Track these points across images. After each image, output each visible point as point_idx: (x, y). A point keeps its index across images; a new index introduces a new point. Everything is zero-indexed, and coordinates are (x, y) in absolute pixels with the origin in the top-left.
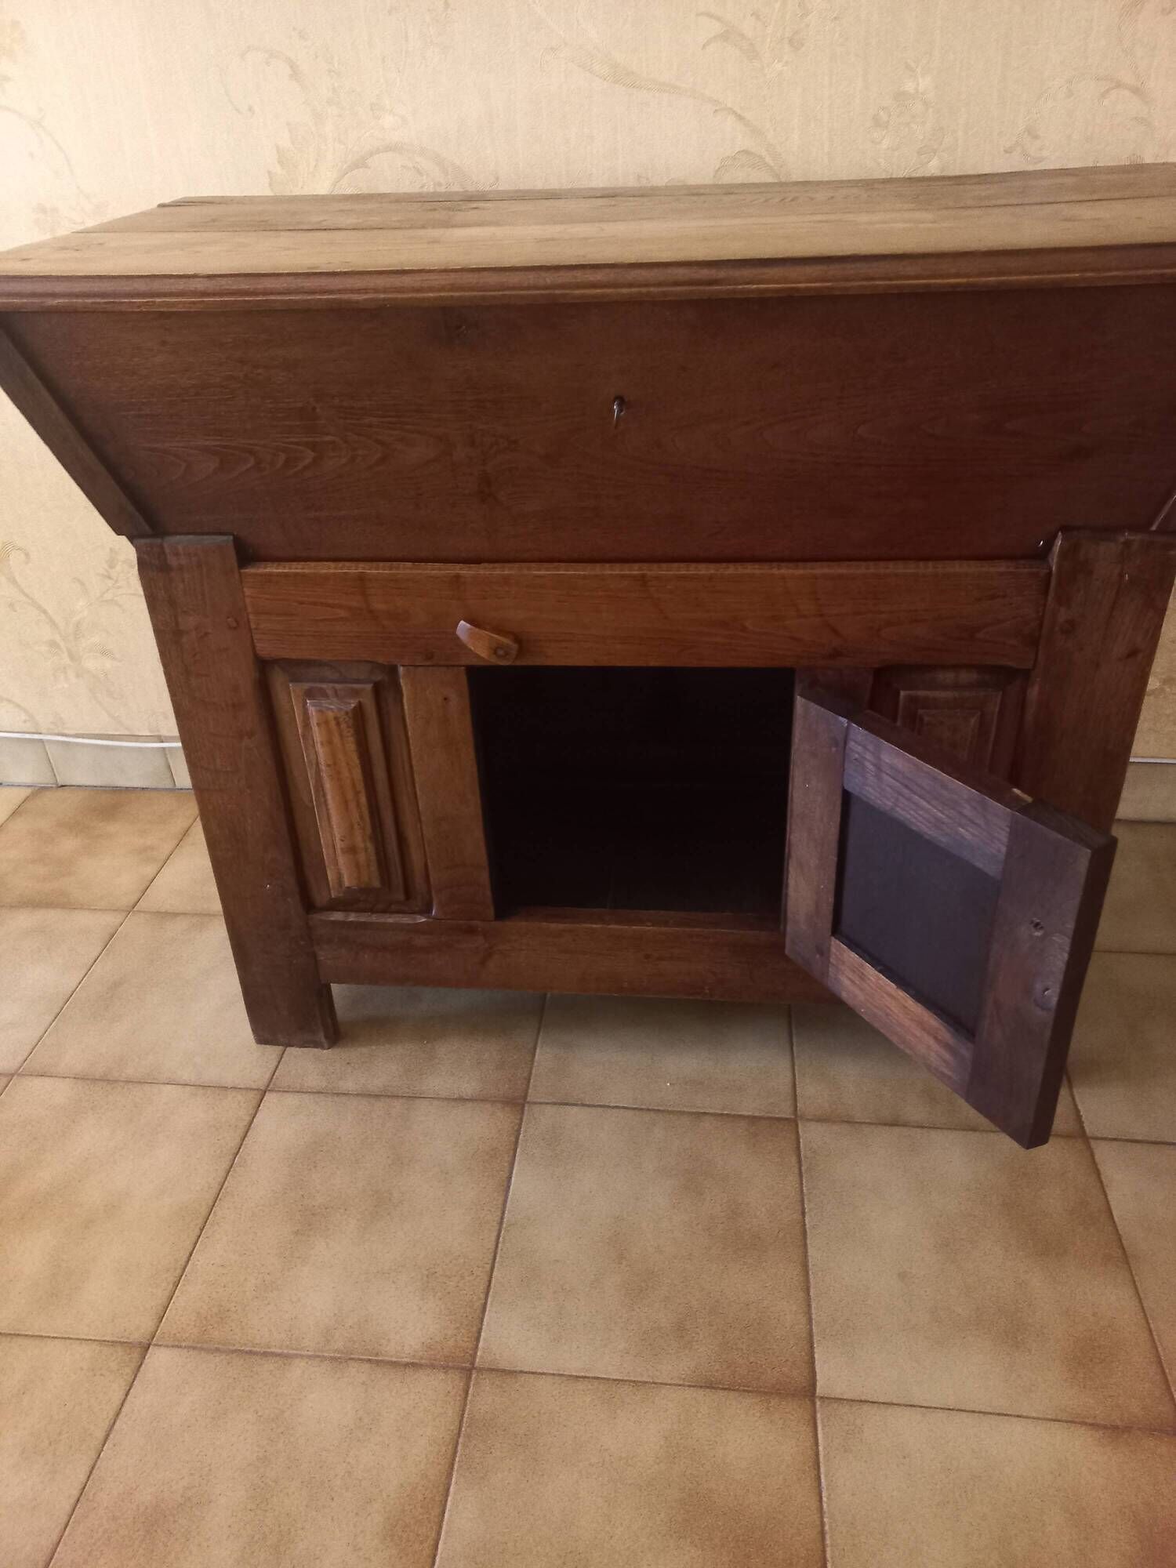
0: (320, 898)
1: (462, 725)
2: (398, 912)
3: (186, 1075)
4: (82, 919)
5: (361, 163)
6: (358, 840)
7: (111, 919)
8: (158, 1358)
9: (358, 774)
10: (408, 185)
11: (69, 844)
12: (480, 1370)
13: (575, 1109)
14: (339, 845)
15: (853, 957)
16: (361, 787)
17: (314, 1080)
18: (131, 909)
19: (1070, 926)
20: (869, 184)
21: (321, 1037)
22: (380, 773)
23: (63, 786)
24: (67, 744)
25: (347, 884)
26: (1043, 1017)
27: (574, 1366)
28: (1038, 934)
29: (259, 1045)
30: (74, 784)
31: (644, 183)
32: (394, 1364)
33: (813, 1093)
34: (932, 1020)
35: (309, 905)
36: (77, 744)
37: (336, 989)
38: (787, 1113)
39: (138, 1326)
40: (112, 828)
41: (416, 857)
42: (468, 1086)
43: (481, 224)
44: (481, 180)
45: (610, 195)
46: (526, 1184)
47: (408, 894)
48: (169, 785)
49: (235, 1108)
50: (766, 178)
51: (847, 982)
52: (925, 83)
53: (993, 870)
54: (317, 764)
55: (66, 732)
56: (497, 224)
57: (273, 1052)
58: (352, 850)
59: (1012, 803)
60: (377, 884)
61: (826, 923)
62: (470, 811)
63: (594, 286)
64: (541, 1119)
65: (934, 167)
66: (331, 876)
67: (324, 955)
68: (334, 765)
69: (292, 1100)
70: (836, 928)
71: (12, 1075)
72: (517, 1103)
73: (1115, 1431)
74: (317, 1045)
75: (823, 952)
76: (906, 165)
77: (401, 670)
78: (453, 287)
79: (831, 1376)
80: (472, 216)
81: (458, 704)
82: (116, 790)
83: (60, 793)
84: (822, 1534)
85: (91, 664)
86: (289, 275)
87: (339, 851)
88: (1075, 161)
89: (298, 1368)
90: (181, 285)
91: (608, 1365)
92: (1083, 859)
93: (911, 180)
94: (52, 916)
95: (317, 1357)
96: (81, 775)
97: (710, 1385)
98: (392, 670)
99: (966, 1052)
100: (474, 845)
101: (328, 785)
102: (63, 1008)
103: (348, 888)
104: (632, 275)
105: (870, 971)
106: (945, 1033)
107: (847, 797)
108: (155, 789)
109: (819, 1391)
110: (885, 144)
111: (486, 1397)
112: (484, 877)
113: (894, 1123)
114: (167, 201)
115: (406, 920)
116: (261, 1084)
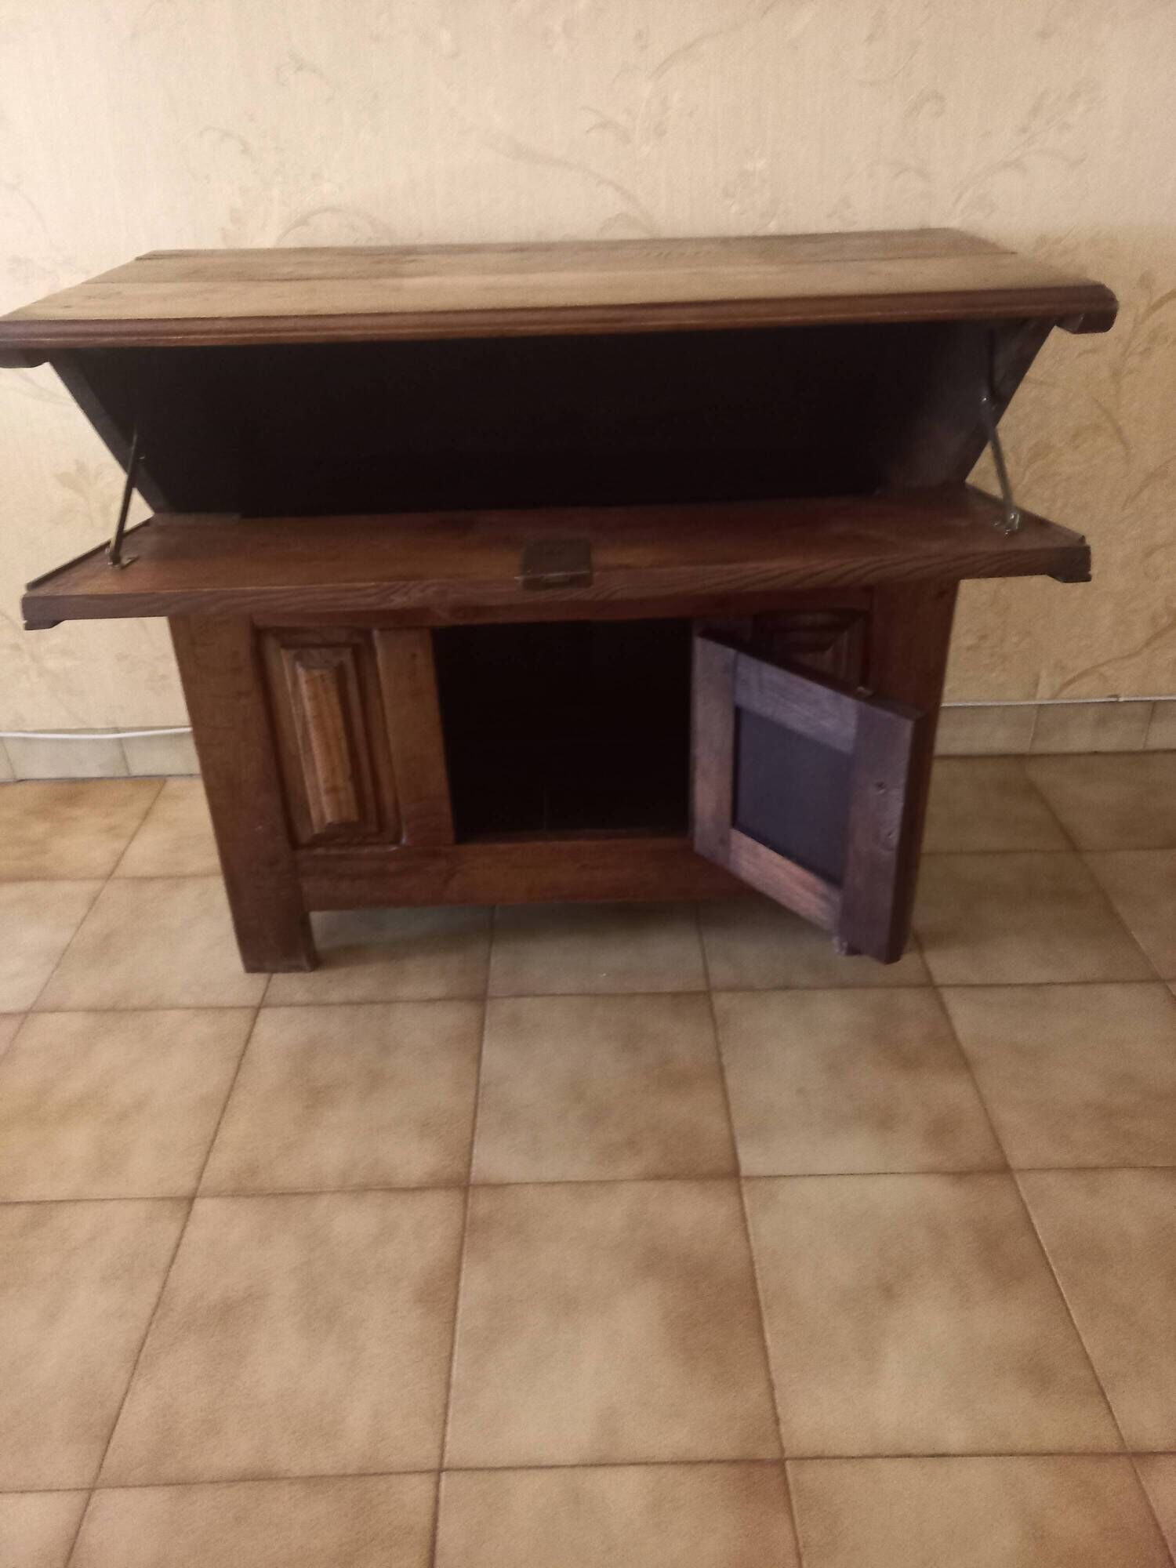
0: (305, 836)
1: (427, 678)
2: (372, 844)
3: (187, 1000)
4: (66, 887)
5: (303, 221)
6: (340, 781)
7: (91, 886)
8: (202, 1206)
9: (339, 722)
10: (345, 240)
11: (38, 829)
12: (476, 1186)
13: (529, 1000)
14: (322, 786)
15: (747, 841)
16: (342, 734)
17: (300, 996)
18: (109, 876)
19: (902, 781)
20: (725, 242)
21: (304, 962)
22: (358, 722)
23: (22, 780)
24: (25, 739)
25: (329, 819)
26: (888, 855)
27: (551, 1176)
28: (882, 791)
29: (250, 975)
30: (32, 777)
31: (543, 239)
32: (406, 1190)
33: (721, 972)
34: (810, 878)
35: (294, 843)
36: (38, 740)
37: (317, 918)
38: (699, 985)
39: (184, 1184)
40: (77, 812)
41: (388, 797)
42: (436, 989)
43: (427, 274)
44: (406, 235)
45: (520, 248)
46: (494, 1054)
47: (382, 826)
48: (125, 774)
49: (237, 1022)
50: (644, 235)
51: (745, 864)
52: (761, 164)
53: (847, 748)
54: (304, 716)
55: (27, 729)
56: (434, 273)
57: (260, 979)
58: (333, 790)
59: (857, 696)
60: (354, 817)
61: (727, 818)
62: (433, 751)
63: (534, 323)
64: (500, 1010)
65: (773, 228)
66: (314, 814)
67: (307, 886)
68: (319, 715)
69: (284, 1012)
70: (735, 822)
71: (26, 1014)
72: (480, 999)
73: (961, 1175)
74: (298, 969)
75: (725, 842)
76: (750, 225)
77: (376, 633)
78: (425, 325)
79: (751, 1160)
80: (411, 267)
81: (424, 662)
82: (74, 781)
83: (20, 787)
84: (752, 1263)
85: (51, 664)
86: (296, 317)
87: (322, 791)
88: (881, 224)
89: (324, 1202)
90: (207, 326)
91: (579, 1171)
92: (907, 728)
93: (755, 239)
94: (36, 887)
95: (340, 1190)
96: (40, 768)
97: (658, 1177)
98: (367, 634)
99: (836, 897)
100: (437, 780)
101: (314, 735)
102: (62, 958)
103: (330, 824)
104: (562, 315)
105: (762, 849)
106: (821, 887)
107: (738, 712)
108: (112, 778)
109: (744, 1172)
110: (734, 209)
111: (482, 1205)
112: (446, 807)
113: (787, 988)
114: (141, 254)
115: (377, 850)
116: (256, 1002)
